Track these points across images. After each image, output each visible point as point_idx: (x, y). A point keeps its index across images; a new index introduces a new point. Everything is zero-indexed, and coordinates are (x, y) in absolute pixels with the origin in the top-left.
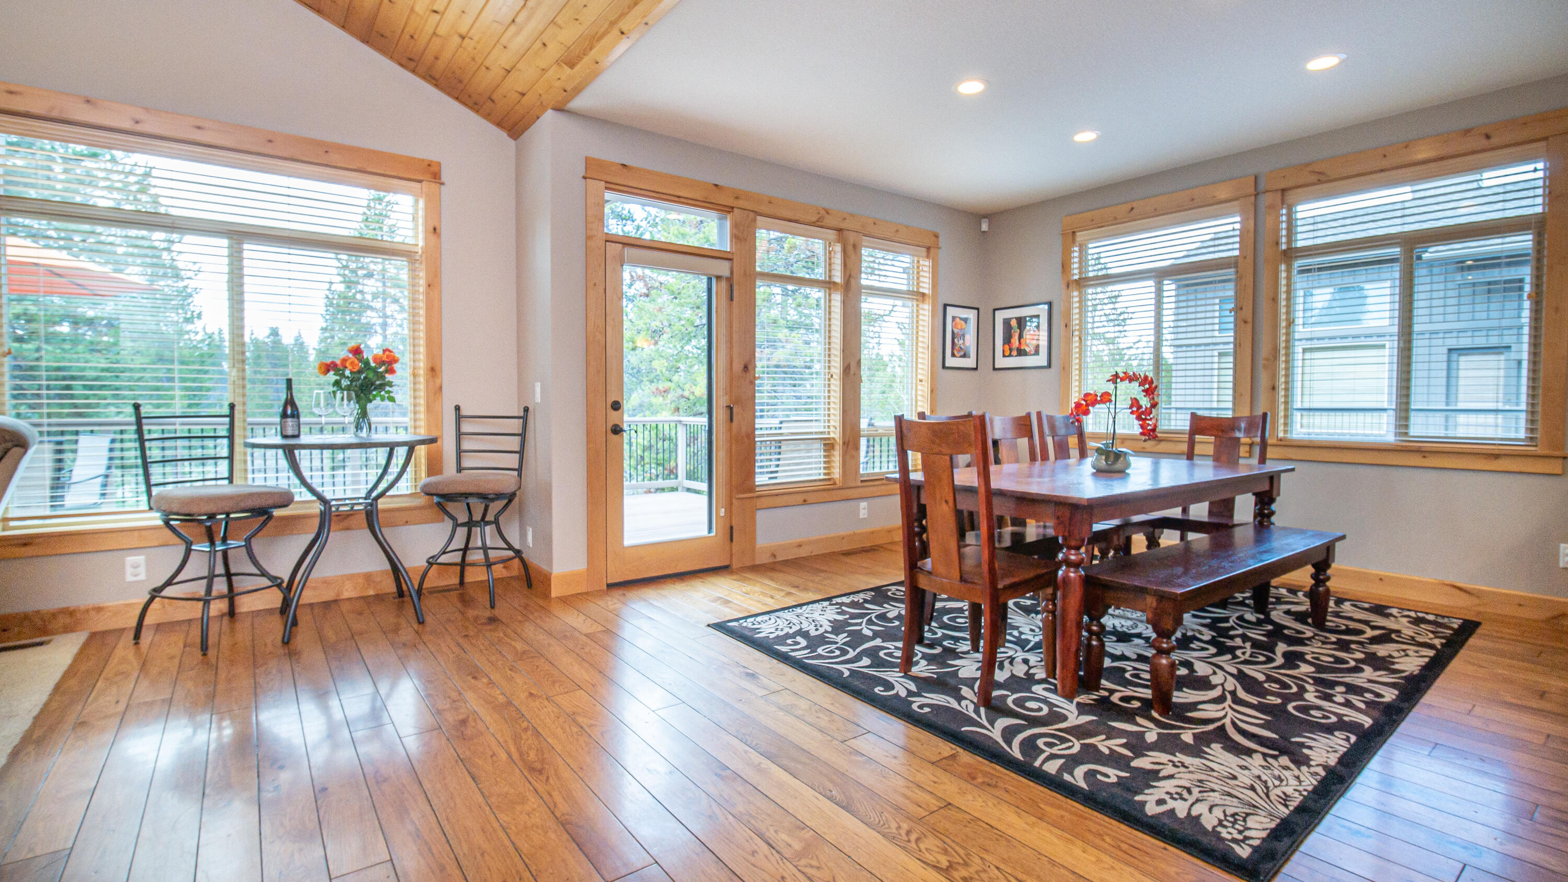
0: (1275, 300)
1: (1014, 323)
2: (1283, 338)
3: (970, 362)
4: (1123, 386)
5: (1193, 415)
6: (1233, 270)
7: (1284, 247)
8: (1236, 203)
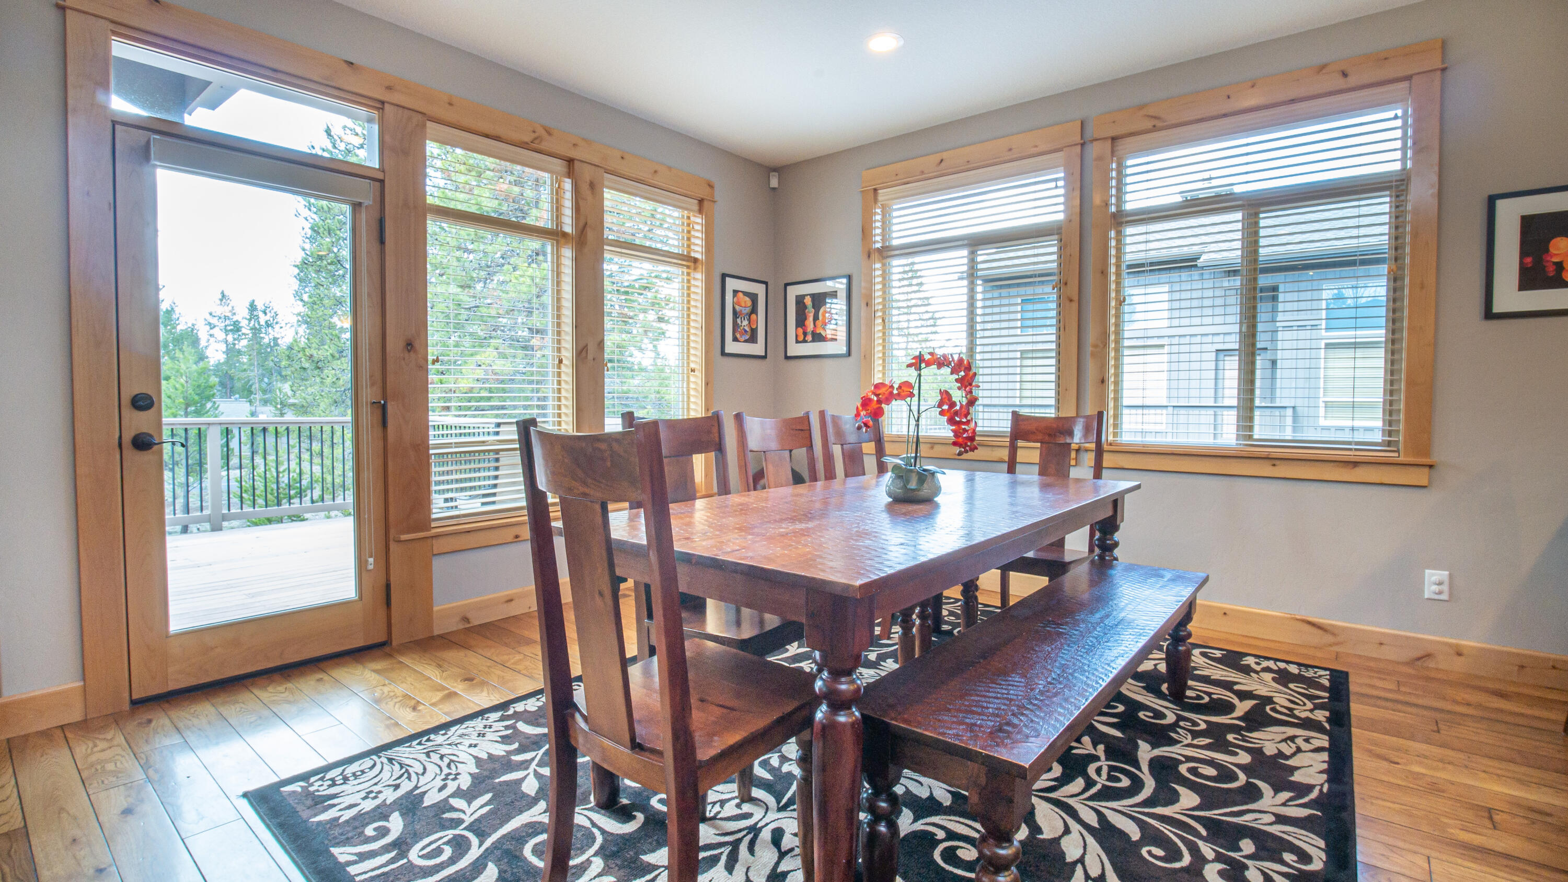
0: (1104, 273)
1: (808, 301)
2: (1113, 320)
3: (757, 349)
4: (929, 372)
5: (1014, 414)
6: (1056, 237)
7: (1113, 209)
8: (1061, 154)
